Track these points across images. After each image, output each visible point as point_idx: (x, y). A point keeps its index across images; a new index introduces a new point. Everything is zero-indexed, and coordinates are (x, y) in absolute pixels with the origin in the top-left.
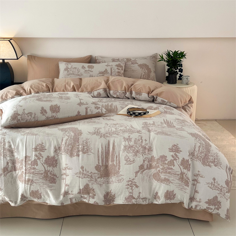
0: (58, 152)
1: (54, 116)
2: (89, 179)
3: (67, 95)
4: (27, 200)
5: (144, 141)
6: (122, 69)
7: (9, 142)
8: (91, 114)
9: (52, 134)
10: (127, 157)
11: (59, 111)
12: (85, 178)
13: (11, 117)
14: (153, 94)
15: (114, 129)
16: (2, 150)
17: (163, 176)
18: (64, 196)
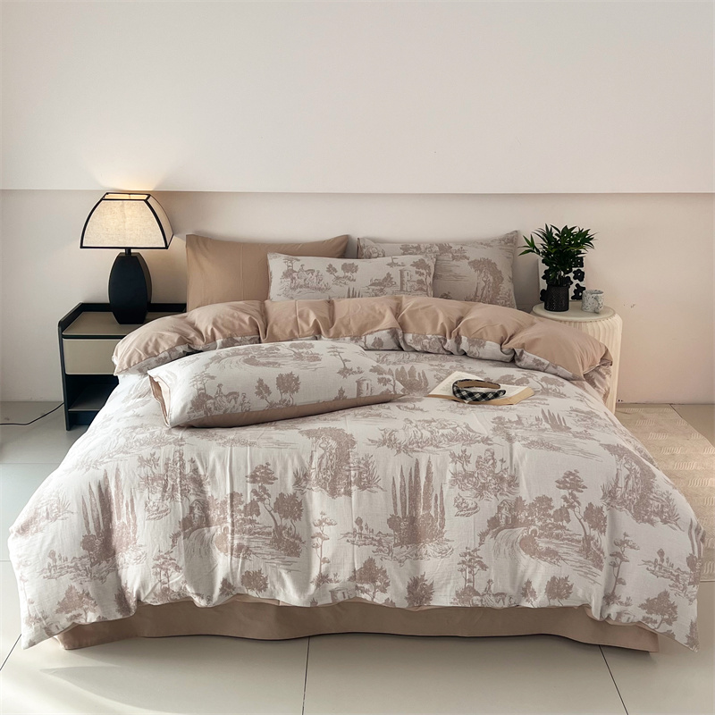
0: (304, 484)
1: (285, 400)
2: (375, 548)
3: (314, 350)
4: (234, 593)
5: (499, 463)
6: (429, 274)
7: (193, 461)
8: (369, 394)
9: (286, 445)
10: (461, 500)
11: (297, 390)
12: (365, 544)
13: (192, 402)
14: (512, 344)
15: (427, 434)
16: (178, 480)
17: (542, 544)
18: (318, 586)
